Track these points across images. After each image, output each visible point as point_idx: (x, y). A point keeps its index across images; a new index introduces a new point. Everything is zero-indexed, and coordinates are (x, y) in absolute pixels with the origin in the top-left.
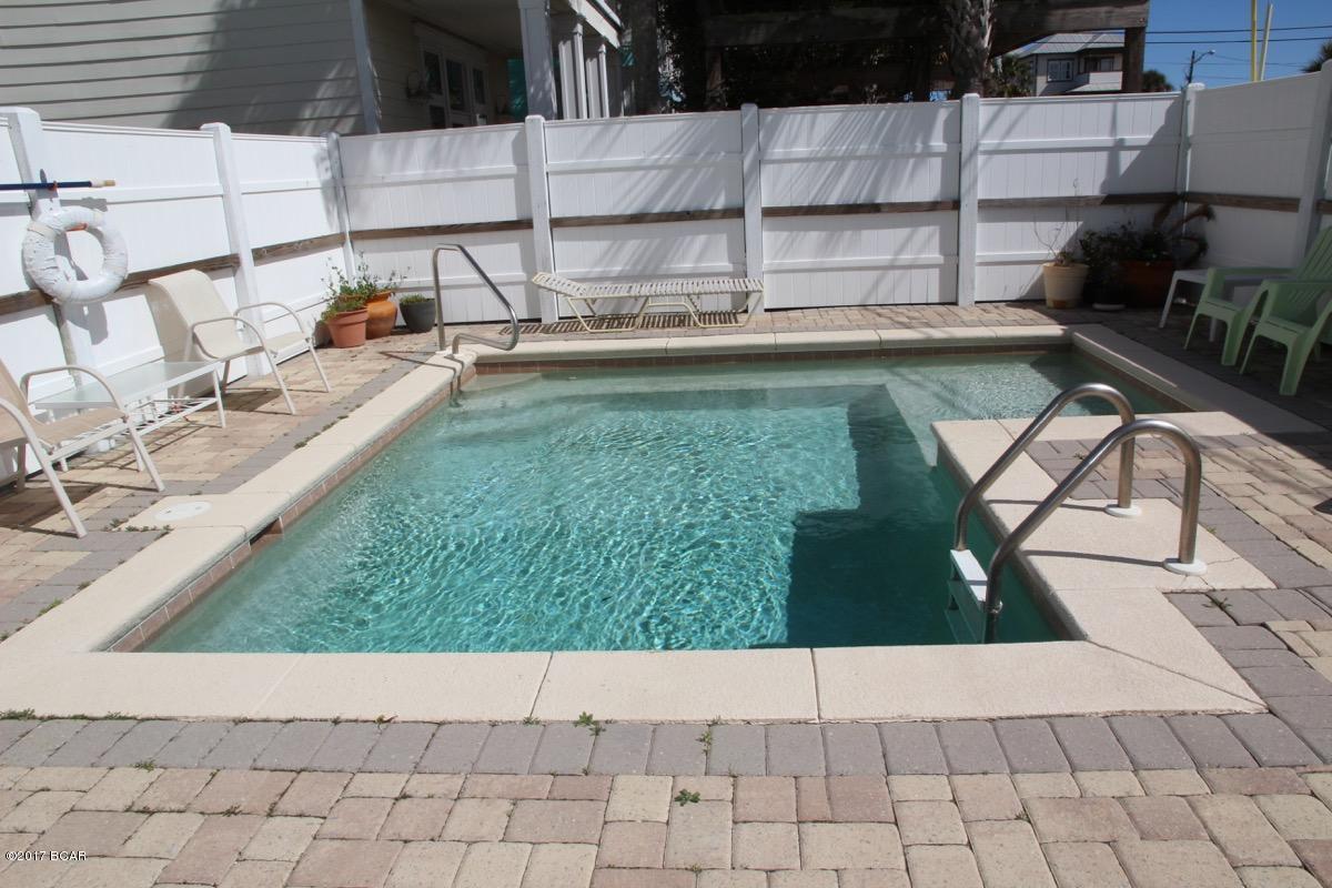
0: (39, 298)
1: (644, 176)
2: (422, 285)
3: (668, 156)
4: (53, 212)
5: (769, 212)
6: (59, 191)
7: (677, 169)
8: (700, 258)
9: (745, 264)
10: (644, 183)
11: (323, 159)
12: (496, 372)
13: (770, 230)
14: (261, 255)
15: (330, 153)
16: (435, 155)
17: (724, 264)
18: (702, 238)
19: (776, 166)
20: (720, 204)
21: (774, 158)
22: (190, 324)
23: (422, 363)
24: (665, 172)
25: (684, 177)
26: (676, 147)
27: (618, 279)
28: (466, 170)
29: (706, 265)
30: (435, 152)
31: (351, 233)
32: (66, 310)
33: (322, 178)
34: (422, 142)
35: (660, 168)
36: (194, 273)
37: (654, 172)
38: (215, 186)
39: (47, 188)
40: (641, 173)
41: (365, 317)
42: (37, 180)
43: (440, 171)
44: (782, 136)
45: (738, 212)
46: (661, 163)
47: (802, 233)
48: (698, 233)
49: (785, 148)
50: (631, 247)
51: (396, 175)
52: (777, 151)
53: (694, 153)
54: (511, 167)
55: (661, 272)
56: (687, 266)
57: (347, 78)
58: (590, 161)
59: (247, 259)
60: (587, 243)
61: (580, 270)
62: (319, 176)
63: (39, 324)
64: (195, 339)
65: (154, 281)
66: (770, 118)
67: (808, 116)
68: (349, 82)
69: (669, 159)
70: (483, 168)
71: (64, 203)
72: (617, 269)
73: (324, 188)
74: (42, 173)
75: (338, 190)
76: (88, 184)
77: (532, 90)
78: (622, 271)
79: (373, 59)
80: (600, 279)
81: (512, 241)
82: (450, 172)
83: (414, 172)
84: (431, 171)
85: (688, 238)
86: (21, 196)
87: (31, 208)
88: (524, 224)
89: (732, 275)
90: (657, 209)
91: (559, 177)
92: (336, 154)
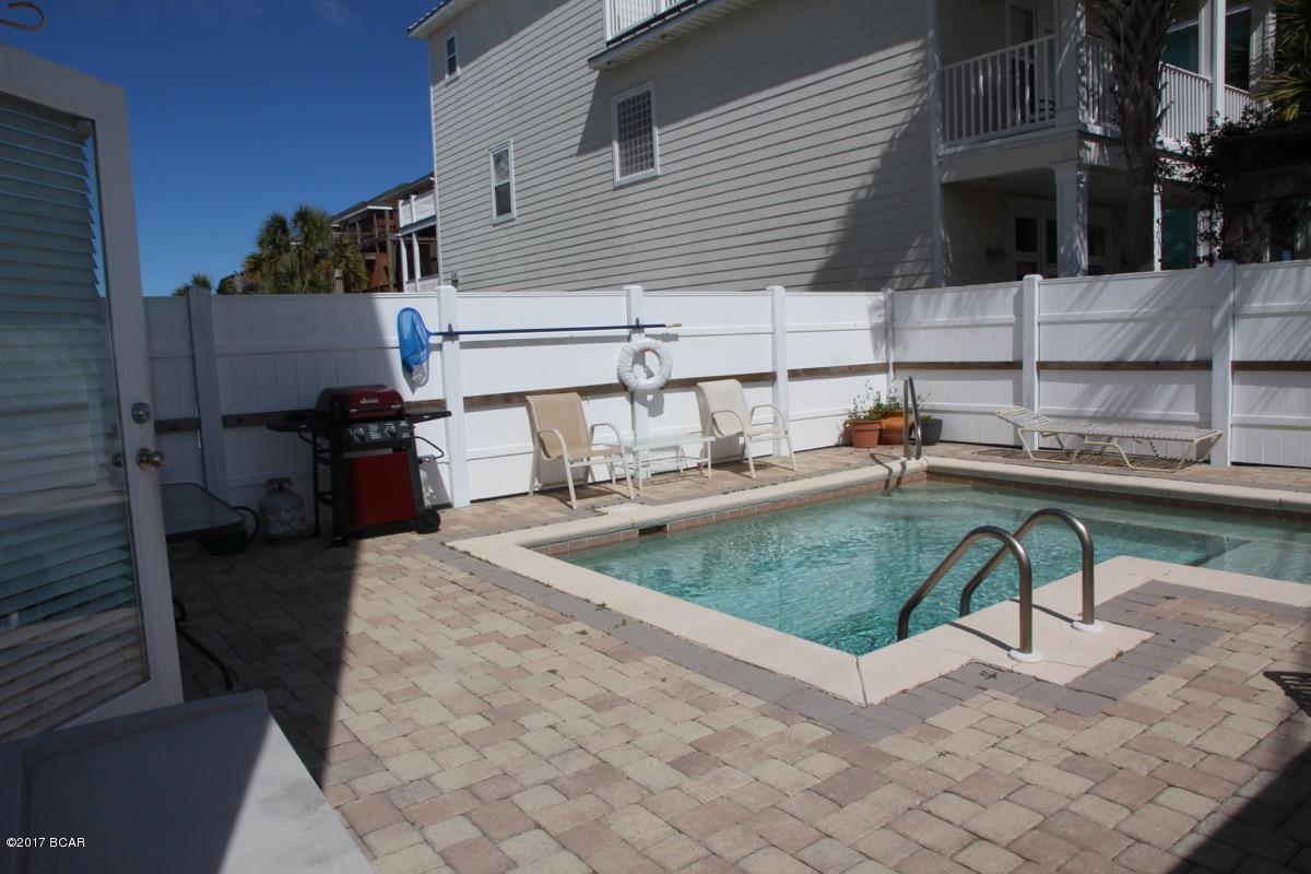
0: (621, 388)
1: (1123, 328)
2: (935, 408)
3: (1145, 310)
4: (639, 340)
5: (1239, 366)
6: (646, 329)
7: (1152, 322)
8: (1170, 406)
9: (1210, 415)
10: (1124, 332)
11: (877, 308)
12: (940, 480)
13: (1240, 383)
14: (794, 375)
15: (885, 304)
16: (957, 307)
17: (1191, 414)
18: (1173, 388)
19: (1252, 320)
20: (1191, 357)
21: (1249, 312)
22: (712, 411)
23: (881, 463)
24: (1141, 325)
25: (1159, 328)
26: (1153, 303)
27: (1093, 419)
28: (979, 318)
29: (1175, 414)
30: (958, 302)
31: (894, 363)
32: (636, 396)
33: (874, 322)
34: (949, 295)
35: (1137, 321)
36: (734, 381)
37: (1132, 324)
38: (768, 327)
39: (638, 328)
40: (1120, 325)
41: (878, 427)
42: (634, 324)
43: (959, 319)
44: (1261, 290)
45: (1205, 365)
46: (1138, 316)
47: (1283, 389)
48: (1169, 382)
49: (1264, 302)
50: (1108, 391)
51: (928, 322)
52: (1256, 306)
53: (1168, 308)
54: (1010, 317)
55: (1131, 416)
56: (1156, 412)
57: (925, 246)
58: (1077, 313)
59: (782, 377)
60: (1068, 385)
61: (1059, 408)
62: (871, 320)
63: (620, 402)
64: (714, 421)
65: (700, 384)
66: (1248, 273)
67: (1293, 271)
68: (927, 248)
69: (1146, 313)
70: (990, 317)
71: (647, 336)
72: (1091, 410)
73: (874, 330)
74: (637, 320)
75: (887, 332)
76: (663, 326)
77: (1062, 250)
78: (1097, 411)
79: (945, 230)
80: (1076, 417)
81: (1008, 379)
82: (966, 319)
83: (942, 319)
84: (953, 319)
85: (1160, 386)
86: (625, 332)
87: (629, 339)
88: (1015, 366)
89: (1199, 425)
90: (1132, 358)
91: (1048, 327)
92: (890, 304)
